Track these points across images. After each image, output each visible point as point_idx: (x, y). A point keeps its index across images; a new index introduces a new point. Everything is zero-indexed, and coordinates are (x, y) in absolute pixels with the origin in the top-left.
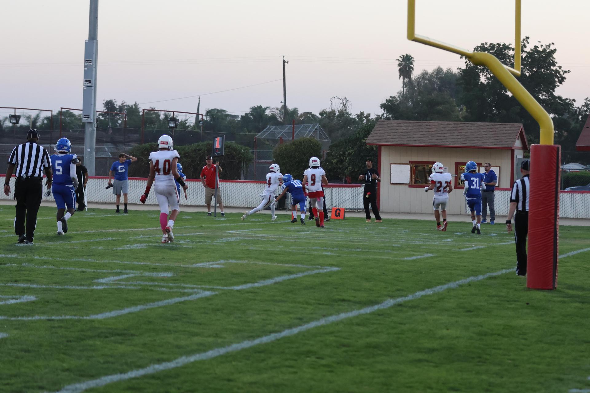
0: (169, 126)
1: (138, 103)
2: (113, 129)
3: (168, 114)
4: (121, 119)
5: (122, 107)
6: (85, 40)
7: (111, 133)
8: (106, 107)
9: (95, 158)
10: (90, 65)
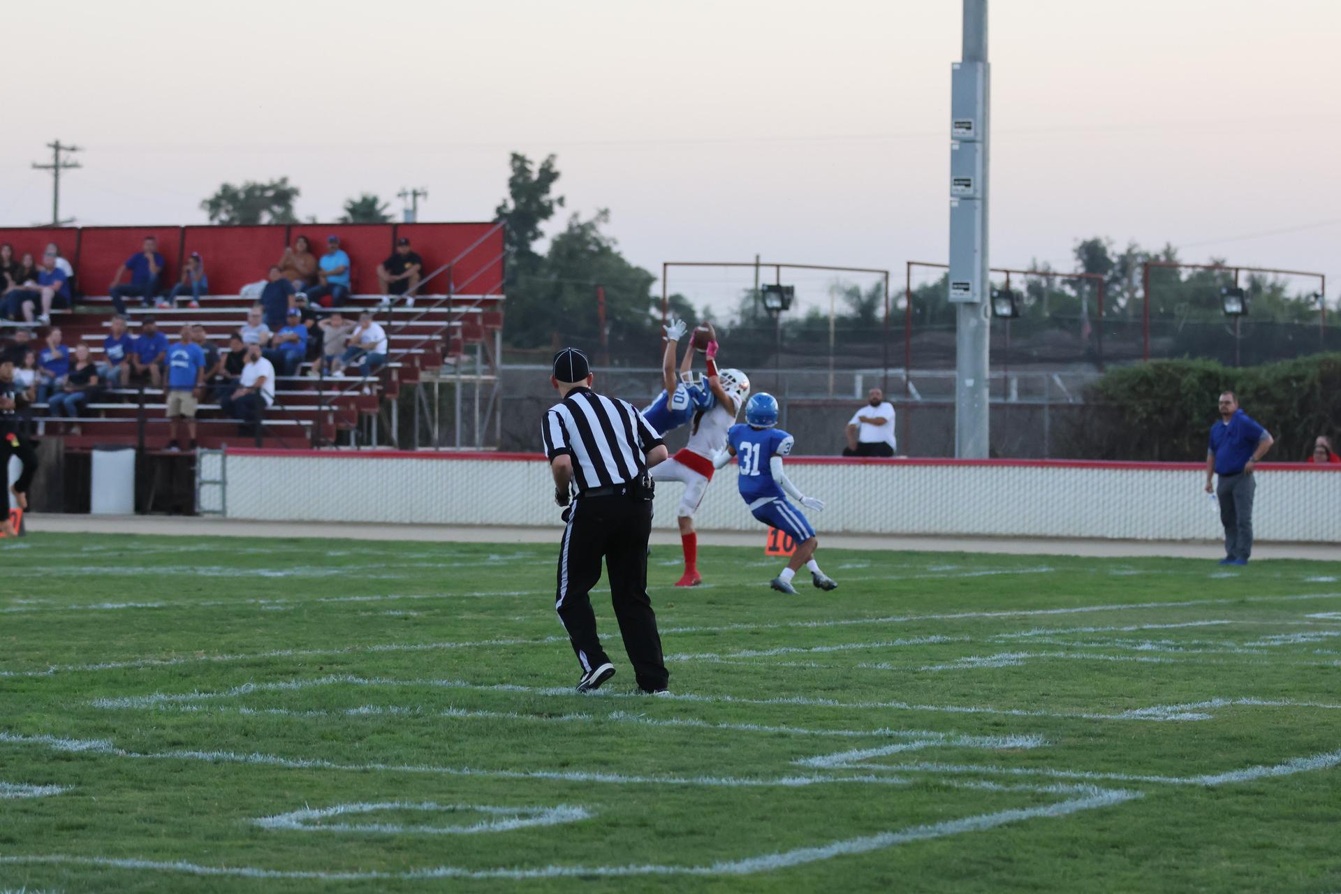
0: (1224, 309)
1: (1174, 245)
3: (1261, 277)
4: (1126, 295)
5: (1129, 260)
6: (953, 64)
7: (1090, 336)
8: (1082, 259)
9: (987, 406)
10: (969, 134)
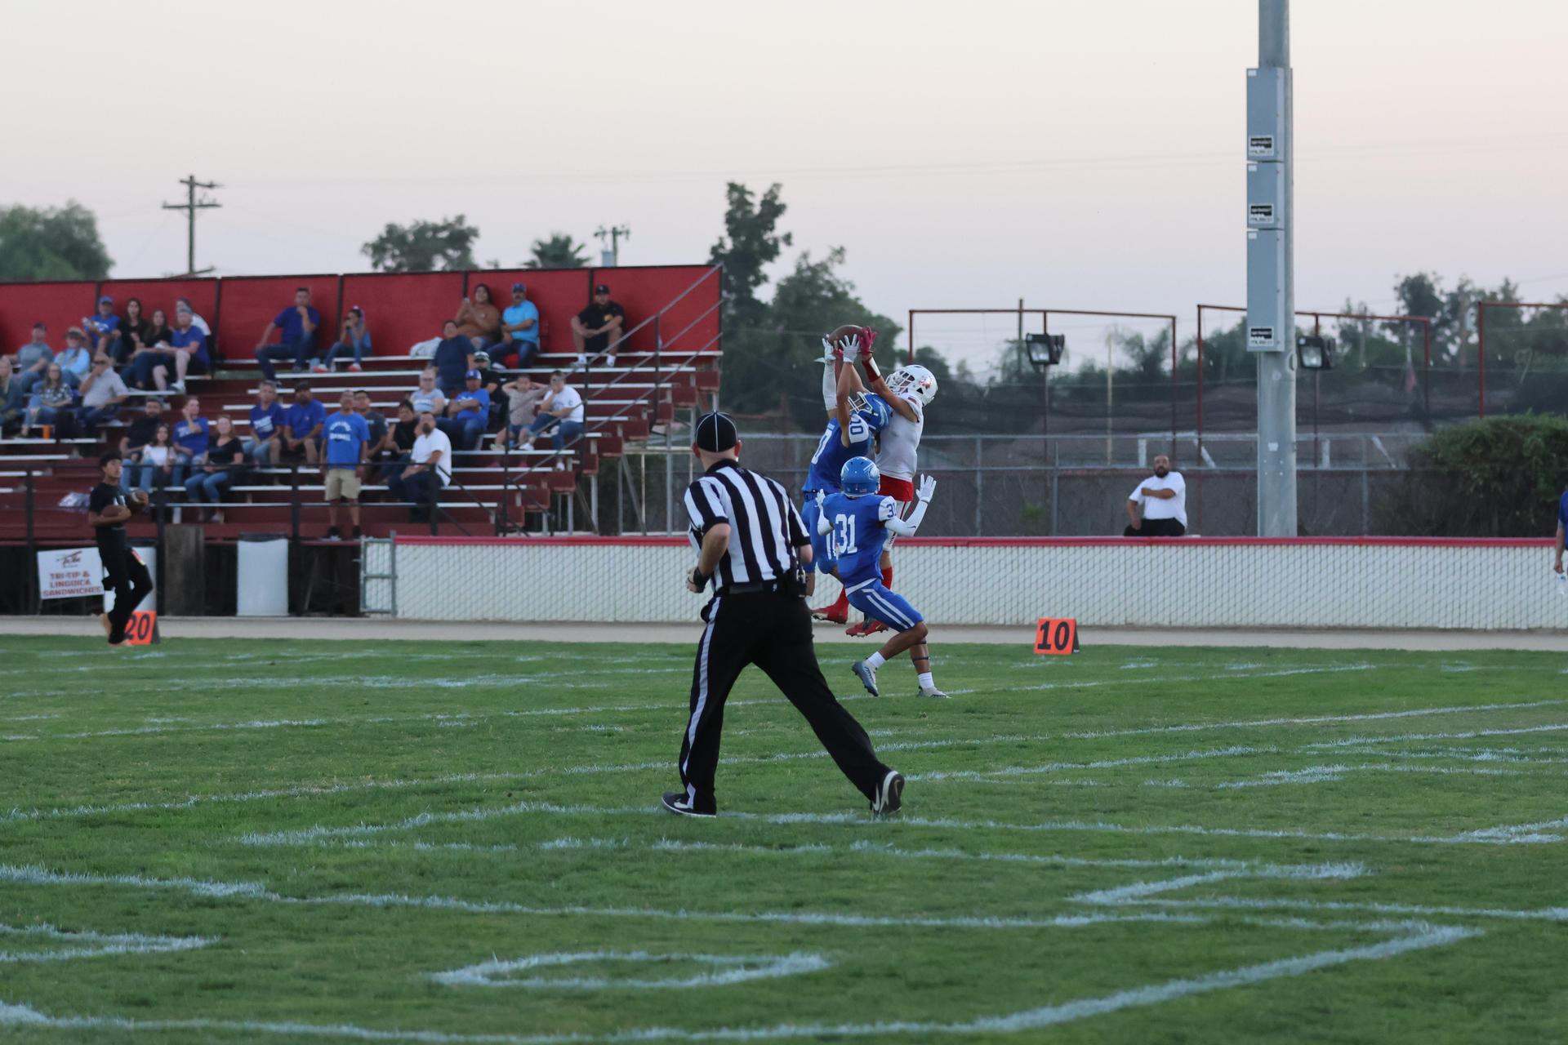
1: (1513, 281)
2: (1419, 374)
4: (1458, 340)
5: (1460, 299)
6: (1248, 70)
7: (1415, 389)
8: (1405, 299)
9: (1294, 474)
10: (1269, 153)
